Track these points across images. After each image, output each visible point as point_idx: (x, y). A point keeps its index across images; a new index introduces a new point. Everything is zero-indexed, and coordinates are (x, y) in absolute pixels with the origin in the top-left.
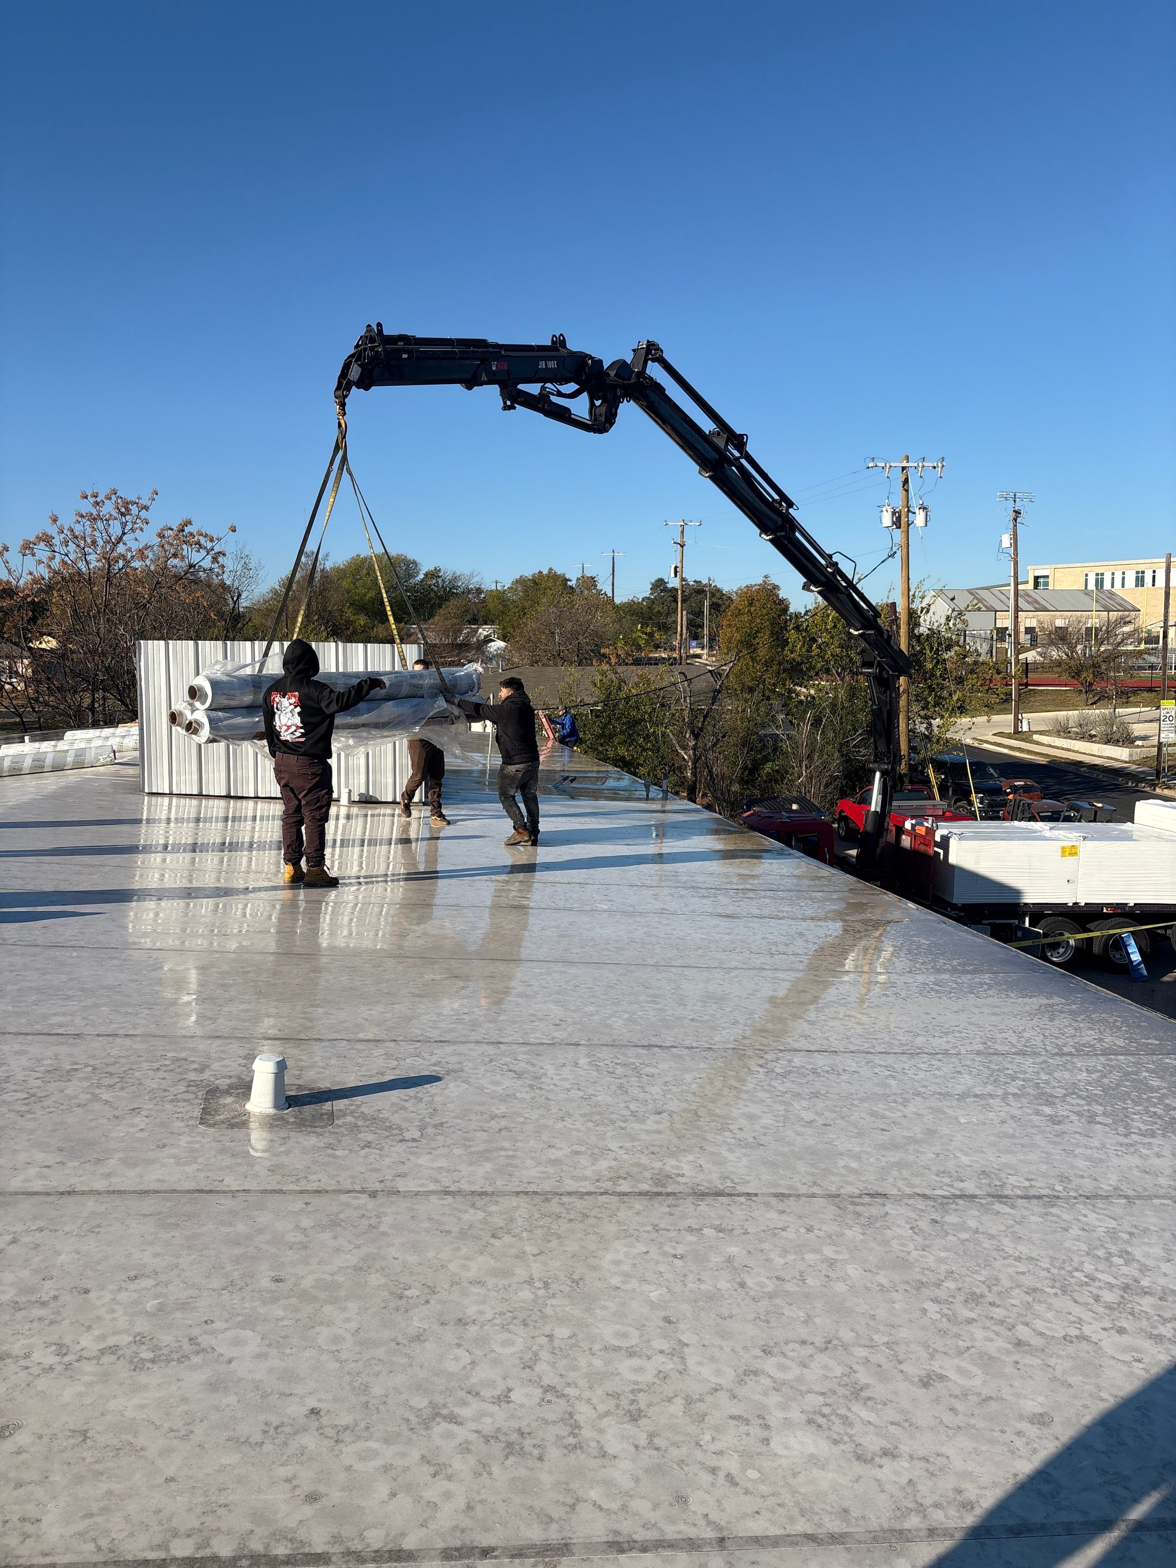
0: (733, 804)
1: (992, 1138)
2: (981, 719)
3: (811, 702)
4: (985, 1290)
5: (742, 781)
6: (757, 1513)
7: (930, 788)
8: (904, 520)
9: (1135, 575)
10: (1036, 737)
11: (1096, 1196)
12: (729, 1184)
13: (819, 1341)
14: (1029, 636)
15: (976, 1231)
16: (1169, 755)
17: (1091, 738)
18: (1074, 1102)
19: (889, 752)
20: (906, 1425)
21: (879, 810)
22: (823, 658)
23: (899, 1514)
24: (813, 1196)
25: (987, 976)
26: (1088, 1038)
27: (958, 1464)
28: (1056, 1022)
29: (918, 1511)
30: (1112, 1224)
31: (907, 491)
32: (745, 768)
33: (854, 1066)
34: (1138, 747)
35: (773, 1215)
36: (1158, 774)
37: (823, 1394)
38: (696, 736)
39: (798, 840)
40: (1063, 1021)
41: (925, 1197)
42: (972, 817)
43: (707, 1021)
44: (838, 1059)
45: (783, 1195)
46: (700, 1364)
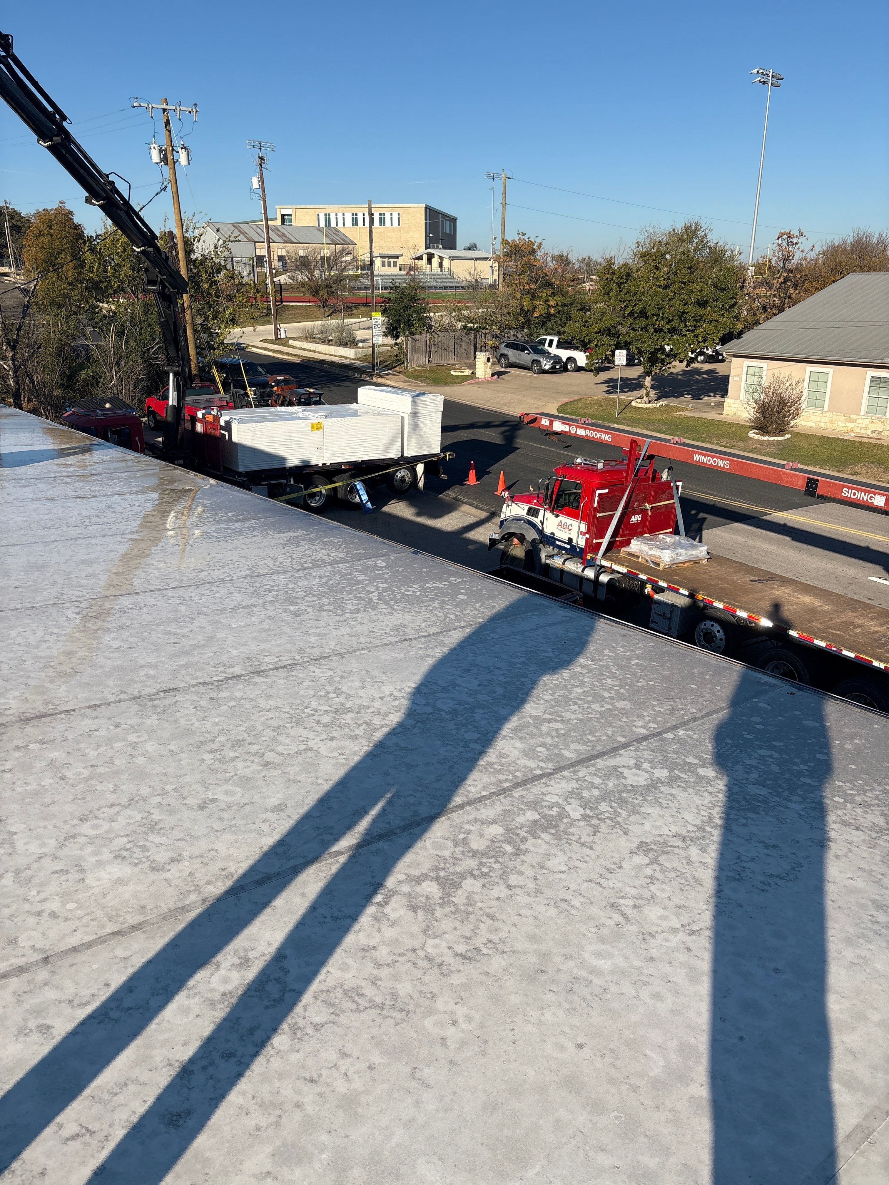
0: (56, 406)
1: (254, 634)
2: (248, 330)
3: (112, 317)
4: (245, 735)
5: (62, 386)
6: (75, 931)
7: (216, 384)
8: (170, 157)
9: (351, 217)
10: (291, 342)
11: (321, 658)
12: (51, 706)
13: (124, 801)
14: (281, 263)
15: (241, 699)
16: (380, 353)
17: (329, 342)
18: (310, 599)
19: (178, 356)
20: (188, 838)
21: (175, 404)
22: (118, 278)
23: (181, 896)
24: (120, 701)
25: (253, 521)
26: (320, 556)
27: (223, 851)
28: (301, 548)
29: (194, 891)
30: (330, 673)
31: (169, 131)
32: (62, 375)
33: (152, 601)
34: (360, 348)
35: (89, 722)
36: (374, 366)
37: (126, 836)
38: (13, 348)
39: (113, 433)
40: (305, 546)
41: (205, 684)
42: (248, 405)
43: (30, 586)
44: (139, 598)
45: (95, 705)
46: (27, 843)
